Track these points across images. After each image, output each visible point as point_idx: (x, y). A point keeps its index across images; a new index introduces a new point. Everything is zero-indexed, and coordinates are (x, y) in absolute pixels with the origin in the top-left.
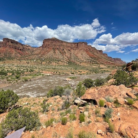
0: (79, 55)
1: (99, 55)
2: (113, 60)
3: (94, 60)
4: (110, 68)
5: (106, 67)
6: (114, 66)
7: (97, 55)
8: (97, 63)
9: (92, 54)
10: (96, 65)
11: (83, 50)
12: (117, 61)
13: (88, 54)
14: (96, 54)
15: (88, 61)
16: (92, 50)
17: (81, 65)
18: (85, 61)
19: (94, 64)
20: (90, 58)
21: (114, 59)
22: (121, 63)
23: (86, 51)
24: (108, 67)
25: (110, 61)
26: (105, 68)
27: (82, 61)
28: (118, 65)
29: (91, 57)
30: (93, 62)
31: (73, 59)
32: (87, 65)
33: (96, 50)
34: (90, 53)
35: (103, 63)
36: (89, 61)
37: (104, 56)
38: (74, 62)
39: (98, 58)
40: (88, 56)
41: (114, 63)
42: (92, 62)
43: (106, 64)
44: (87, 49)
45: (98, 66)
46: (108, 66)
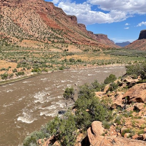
0: (24, 22)
1: (69, 25)
2: (96, 37)
3: (59, 36)
4: (89, 52)
5: (81, 51)
6: (96, 49)
7: (66, 25)
8: (64, 42)
9: (55, 22)
10: (60, 46)
11: (32, 11)
12: (101, 40)
13: (45, 21)
14: (63, 22)
15: (43, 37)
16: (54, 14)
17: (22, 44)
18: (37, 35)
19: (57, 45)
20: (50, 31)
21: (97, 35)
22: (108, 44)
23: (41, 14)
24: (85, 51)
25: (90, 38)
26: (78, 54)
27: (30, 36)
28: (102, 47)
29: (52, 29)
30: (56, 40)
31: (5, 29)
32: (37, 47)
33: (64, 14)
34: (50, 19)
35: (75, 41)
36: (47, 36)
37: (79, 30)
38: (6, 38)
39: (67, 32)
40: (46, 26)
41: (96, 42)
42: (52, 40)
43: (82, 44)
44: (42, 10)
45: (64, 48)
46: (84, 49)
